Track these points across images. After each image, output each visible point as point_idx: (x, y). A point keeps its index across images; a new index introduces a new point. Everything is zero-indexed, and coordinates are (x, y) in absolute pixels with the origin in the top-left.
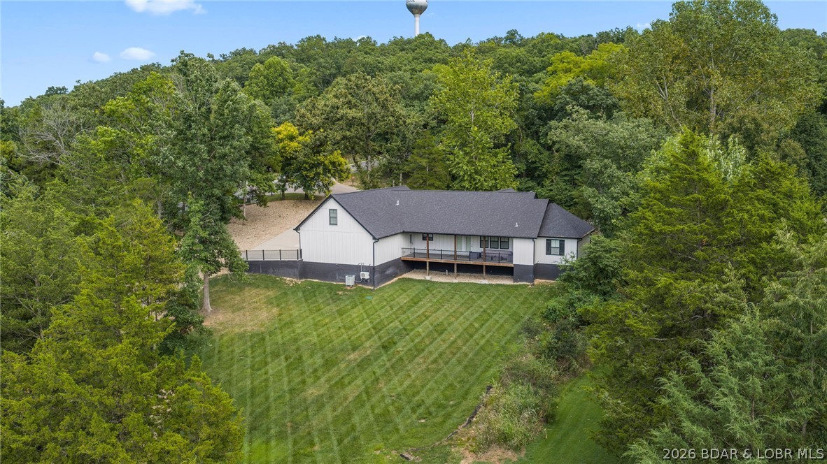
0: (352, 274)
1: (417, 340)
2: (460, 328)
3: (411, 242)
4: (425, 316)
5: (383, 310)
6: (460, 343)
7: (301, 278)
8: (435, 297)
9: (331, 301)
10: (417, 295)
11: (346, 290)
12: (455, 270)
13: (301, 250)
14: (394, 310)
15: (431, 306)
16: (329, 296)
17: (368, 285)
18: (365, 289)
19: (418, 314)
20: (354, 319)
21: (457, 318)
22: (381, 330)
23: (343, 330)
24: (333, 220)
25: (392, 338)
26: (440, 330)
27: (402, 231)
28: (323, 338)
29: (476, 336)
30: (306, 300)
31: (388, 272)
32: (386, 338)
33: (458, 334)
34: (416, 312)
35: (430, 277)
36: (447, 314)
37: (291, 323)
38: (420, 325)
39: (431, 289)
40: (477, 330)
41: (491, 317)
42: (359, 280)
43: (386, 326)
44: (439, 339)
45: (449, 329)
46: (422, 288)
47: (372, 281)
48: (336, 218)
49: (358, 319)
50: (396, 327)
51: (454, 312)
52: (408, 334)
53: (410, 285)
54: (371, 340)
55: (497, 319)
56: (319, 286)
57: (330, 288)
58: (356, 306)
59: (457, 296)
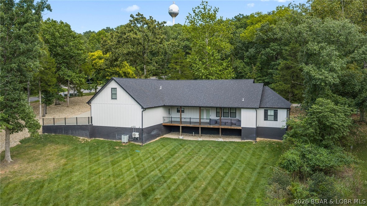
0: (126, 134)
1: (173, 188)
2: (209, 176)
3: (169, 114)
4: (180, 165)
5: (147, 160)
6: (210, 190)
7: (91, 137)
8: (186, 151)
9: (108, 154)
10: (173, 149)
11: (122, 146)
12: (200, 132)
13: (91, 117)
14: (156, 160)
15: (184, 157)
16: (108, 150)
17: (138, 142)
18: (135, 145)
19: (174, 164)
20: (123, 168)
21: (205, 167)
22: (143, 178)
23: (112, 178)
24: (114, 96)
25: (151, 186)
26: (192, 178)
27: (163, 105)
28: (94, 186)
29: (223, 183)
30: (90, 153)
31: (153, 133)
32: (146, 186)
33: (208, 181)
34: (173, 162)
35: (182, 136)
36: (197, 164)
37: (71, 172)
38: (175, 173)
39: (183, 145)
40: (223, 178)
41: (232, 166)
42: (131, 139)
43: (147, 174)
44: (192, 187)
45: (200, 177)
46: (177, 144)
47: (140, 139)
48: (116, 94)
49: (126, 168)
50: (156, 175)
51: (202, 162)
52: (165, 182)
53: (169, 143)
54: (134, 187)
55: (237, 168)
56: (103, 142)
57: (111, 144)
58: (127, 157)
59: (203, 150)
